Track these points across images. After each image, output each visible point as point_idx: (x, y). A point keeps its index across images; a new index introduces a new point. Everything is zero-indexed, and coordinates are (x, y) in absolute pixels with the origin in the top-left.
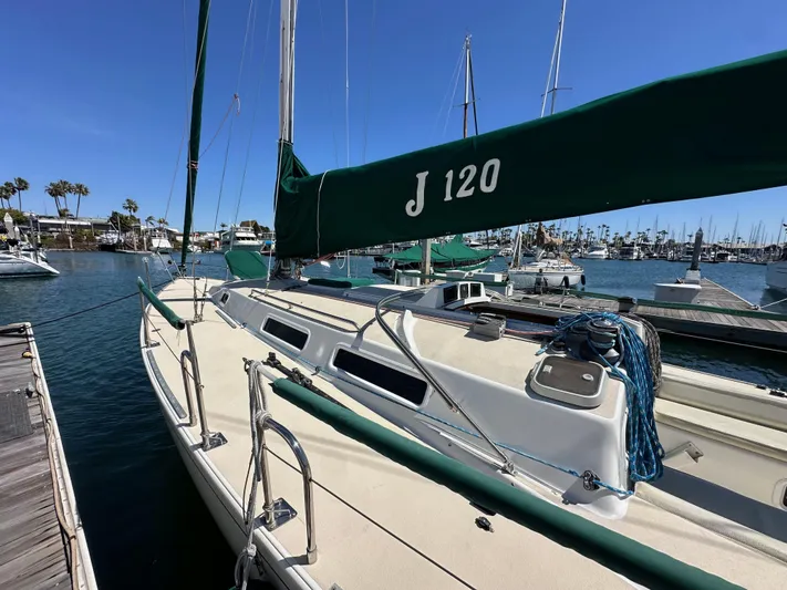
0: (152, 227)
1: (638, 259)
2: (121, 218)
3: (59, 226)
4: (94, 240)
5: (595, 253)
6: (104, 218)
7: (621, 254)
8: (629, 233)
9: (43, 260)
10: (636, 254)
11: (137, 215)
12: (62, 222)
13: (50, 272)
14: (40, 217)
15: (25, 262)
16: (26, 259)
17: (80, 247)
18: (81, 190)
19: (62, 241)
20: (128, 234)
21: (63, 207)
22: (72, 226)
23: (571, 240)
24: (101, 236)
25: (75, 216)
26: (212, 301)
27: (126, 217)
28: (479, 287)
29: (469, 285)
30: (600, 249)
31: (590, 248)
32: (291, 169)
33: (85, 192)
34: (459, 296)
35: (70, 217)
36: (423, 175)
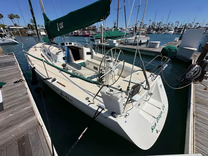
0: (40, 28)
3: (15, 29)
4: (26, 33)
6: (26, 26)
7: (178, 32)
9: (14, 39)
13: (16, 43)
14: (10, 26)
15: (10, 40)
16: (10, 39)
17: (23, 35)
19: (18, 33)
20: (34, 31)
21: (15, 23)
22: (19, 29)
23: (166, 27)
24: (27, 31)
25: (19, 26)
26: (41, 47)
27: (32, 25)
28: (71, 43)
29: (68, 43)
30: (172, 30)
31: (170, 30)
32: (46, 20)
33: (19, 18)
34: (65, 44)
35: (18, 26)
36: (57, 24)
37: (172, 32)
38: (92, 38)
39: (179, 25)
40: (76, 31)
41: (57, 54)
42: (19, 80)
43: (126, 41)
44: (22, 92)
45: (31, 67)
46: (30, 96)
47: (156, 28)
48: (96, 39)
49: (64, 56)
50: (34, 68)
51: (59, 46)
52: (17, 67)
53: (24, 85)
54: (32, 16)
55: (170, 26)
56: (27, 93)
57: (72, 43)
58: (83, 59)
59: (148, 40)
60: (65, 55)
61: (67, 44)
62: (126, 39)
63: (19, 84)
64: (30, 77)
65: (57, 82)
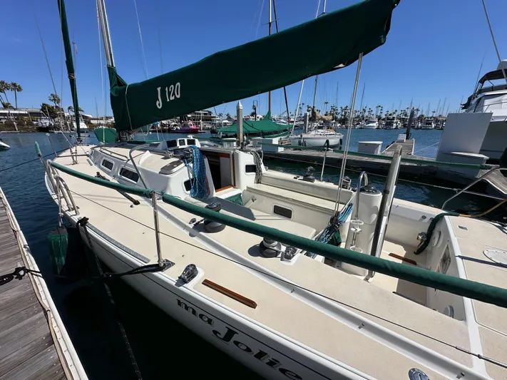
1: (396, 128)
2: (49, 108)
3: (5, 114)
4: (33, 125)
5: (371, 125)
6: (37, 108)
7: (386, 125)
8: (396, 111)
10: (395, 125)
11: (60, 105)
12: (7, 112)
13: (3, 147)
17: (24, 129)
18: (17, 88)
19: (10, 125)
20: (56, 119)
21: (5, 101)
22: (15, 114)
23: (358, 117)
24: (37, 121)
25: (15, 107)
26: (88, 155)
27: (53, 107)
28: (194, 140)
29: (186, 140)
30: (374, 122)
31: (368, 121)
32: (115, 82)
33: (19, 89)
34: (178, 145)
35: (12, 108)
36: (159, 89)
37: (375, 125)
38: (214, 135)
39: (384, 113)
40: (164, 122)
41: (167, 170)
42: (13, 270)
43: (302, 140)
44: (27, 335)
45: (66, 218)
46: (66, 355)
47: (339, 117)
48: (223, 137)
49: (188, 179)
50: (84, 221)
51: (160, 148)
52: (5, 218)
53: (34, 296)
54: (69, 77)
55: (367, 114)
56: (50, 341)
57: (197, 140)
58: (234, 186)
59: (341, 140)
60: (191, 175)
61: (182, 143)
62: (301, 136)
63: (12, 292)
64: (59, 256)
65: (207, 283)
